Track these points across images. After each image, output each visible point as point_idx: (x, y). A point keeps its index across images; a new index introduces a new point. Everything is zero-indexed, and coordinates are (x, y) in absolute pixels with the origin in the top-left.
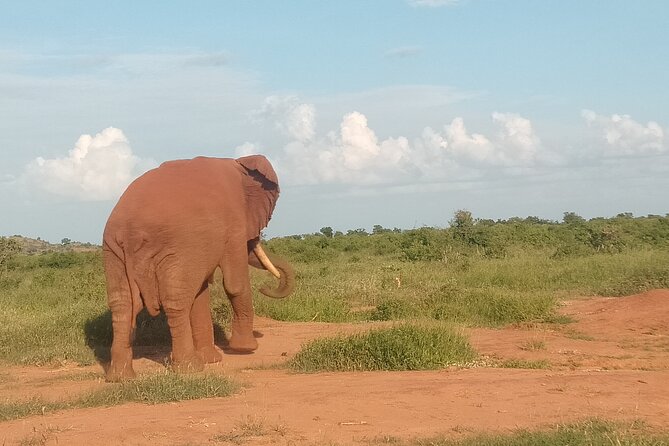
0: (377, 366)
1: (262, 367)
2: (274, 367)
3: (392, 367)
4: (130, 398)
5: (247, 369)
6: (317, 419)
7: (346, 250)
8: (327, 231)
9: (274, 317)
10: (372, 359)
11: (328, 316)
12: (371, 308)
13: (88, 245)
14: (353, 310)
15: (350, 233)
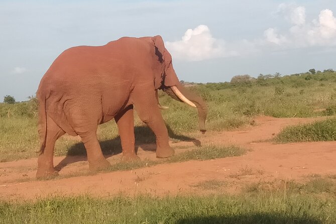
0: (319, 139)
1: (260, 141)
2: (266, 141)
3: (326, 139)
4: (191, 158)
5: (253, 142)
6: (281, 166)
7: (321, 80)
8: (313, 71)
9: (274, 116)
10: (316, 136)
11: (301, 114)
12: (323, 109)
13: (192, 83)
14: (315, 111)
15: (325, 71)
